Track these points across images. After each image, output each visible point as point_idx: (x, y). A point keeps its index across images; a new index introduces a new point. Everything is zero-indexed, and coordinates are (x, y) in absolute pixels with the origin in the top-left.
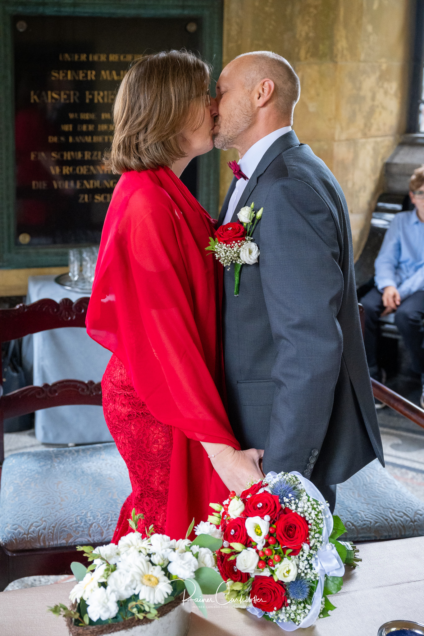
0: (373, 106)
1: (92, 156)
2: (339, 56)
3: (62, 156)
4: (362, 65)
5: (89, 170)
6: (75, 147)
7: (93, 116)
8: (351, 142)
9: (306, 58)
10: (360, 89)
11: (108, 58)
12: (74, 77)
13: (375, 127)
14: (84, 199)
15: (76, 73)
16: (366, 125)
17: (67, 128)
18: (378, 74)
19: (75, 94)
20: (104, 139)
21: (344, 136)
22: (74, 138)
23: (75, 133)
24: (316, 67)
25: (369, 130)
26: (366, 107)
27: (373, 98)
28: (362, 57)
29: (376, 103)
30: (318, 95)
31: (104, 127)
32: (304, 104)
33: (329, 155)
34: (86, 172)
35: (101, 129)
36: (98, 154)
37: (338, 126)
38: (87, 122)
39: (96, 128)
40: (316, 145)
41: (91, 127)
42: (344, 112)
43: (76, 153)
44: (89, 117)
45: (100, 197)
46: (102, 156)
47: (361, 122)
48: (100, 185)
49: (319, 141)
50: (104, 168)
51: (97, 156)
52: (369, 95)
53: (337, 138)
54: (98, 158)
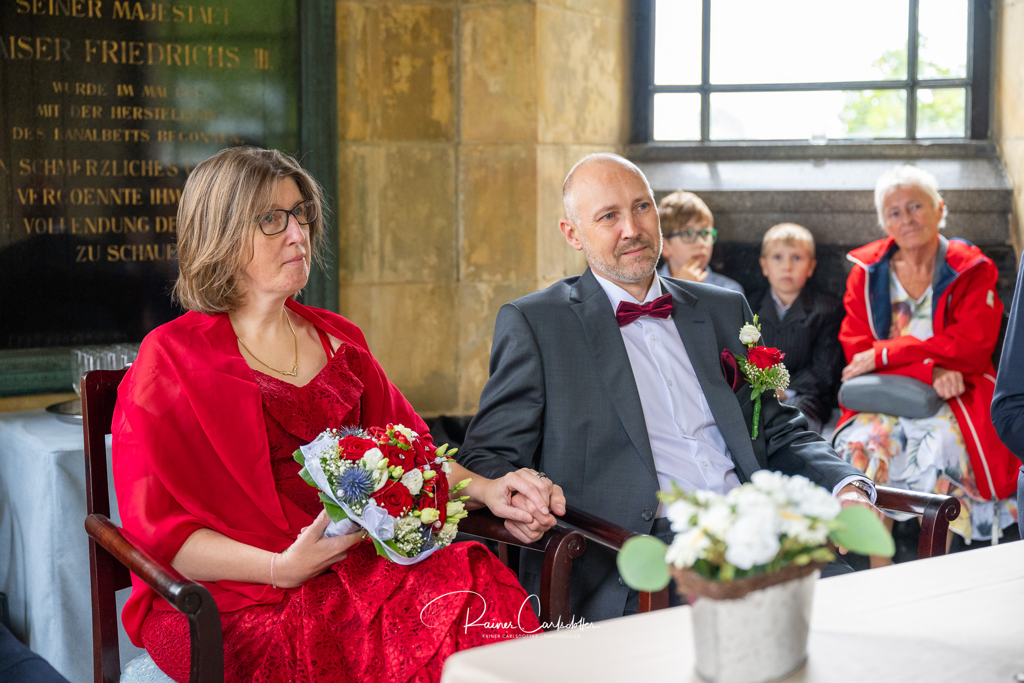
0: (586, 88)
1: (99, 168)
3: (41, 168)
4: (569, 14)
5: (95, 196)
6: (65, 151)
7: (99, 90)
8: (560, 146)
10: (567, 56)
12: (61, 11)
13: (589, 127)
14: (86, 253)
15: (65, 2)
16: (578, 121)
17: (49, 111)
18: (590, 34)
19: (63, 45)
20: (122, 135)
21: (549, 138)
22: (62, 133)
23: (65, 122)
24: (498, 14)
25: (583, 131)
26: (577, 91)
27: (586, 77)
29: (590, 84)
30: (505, 62)
31: (122, 112)
32: (479, 80)
33: (529, 168)
34: (89, 200)
35: (116, 115)
36: (111, 165)
37: (541, 117)
38: (91, 100)
39: (106, 112)
40: (505, 152)
41: (96, 112)
42: (549, 93)
43: (68, 163)
44: (92, 90)
45: (119, 251)
46: (120, 168)
47: (570, 114)
48: (118, 227)
49: (510, 144)
50: (124, 194)
51: (110, 168)
52: (580, 69)
53: (540, 138)
54: (111, 172)
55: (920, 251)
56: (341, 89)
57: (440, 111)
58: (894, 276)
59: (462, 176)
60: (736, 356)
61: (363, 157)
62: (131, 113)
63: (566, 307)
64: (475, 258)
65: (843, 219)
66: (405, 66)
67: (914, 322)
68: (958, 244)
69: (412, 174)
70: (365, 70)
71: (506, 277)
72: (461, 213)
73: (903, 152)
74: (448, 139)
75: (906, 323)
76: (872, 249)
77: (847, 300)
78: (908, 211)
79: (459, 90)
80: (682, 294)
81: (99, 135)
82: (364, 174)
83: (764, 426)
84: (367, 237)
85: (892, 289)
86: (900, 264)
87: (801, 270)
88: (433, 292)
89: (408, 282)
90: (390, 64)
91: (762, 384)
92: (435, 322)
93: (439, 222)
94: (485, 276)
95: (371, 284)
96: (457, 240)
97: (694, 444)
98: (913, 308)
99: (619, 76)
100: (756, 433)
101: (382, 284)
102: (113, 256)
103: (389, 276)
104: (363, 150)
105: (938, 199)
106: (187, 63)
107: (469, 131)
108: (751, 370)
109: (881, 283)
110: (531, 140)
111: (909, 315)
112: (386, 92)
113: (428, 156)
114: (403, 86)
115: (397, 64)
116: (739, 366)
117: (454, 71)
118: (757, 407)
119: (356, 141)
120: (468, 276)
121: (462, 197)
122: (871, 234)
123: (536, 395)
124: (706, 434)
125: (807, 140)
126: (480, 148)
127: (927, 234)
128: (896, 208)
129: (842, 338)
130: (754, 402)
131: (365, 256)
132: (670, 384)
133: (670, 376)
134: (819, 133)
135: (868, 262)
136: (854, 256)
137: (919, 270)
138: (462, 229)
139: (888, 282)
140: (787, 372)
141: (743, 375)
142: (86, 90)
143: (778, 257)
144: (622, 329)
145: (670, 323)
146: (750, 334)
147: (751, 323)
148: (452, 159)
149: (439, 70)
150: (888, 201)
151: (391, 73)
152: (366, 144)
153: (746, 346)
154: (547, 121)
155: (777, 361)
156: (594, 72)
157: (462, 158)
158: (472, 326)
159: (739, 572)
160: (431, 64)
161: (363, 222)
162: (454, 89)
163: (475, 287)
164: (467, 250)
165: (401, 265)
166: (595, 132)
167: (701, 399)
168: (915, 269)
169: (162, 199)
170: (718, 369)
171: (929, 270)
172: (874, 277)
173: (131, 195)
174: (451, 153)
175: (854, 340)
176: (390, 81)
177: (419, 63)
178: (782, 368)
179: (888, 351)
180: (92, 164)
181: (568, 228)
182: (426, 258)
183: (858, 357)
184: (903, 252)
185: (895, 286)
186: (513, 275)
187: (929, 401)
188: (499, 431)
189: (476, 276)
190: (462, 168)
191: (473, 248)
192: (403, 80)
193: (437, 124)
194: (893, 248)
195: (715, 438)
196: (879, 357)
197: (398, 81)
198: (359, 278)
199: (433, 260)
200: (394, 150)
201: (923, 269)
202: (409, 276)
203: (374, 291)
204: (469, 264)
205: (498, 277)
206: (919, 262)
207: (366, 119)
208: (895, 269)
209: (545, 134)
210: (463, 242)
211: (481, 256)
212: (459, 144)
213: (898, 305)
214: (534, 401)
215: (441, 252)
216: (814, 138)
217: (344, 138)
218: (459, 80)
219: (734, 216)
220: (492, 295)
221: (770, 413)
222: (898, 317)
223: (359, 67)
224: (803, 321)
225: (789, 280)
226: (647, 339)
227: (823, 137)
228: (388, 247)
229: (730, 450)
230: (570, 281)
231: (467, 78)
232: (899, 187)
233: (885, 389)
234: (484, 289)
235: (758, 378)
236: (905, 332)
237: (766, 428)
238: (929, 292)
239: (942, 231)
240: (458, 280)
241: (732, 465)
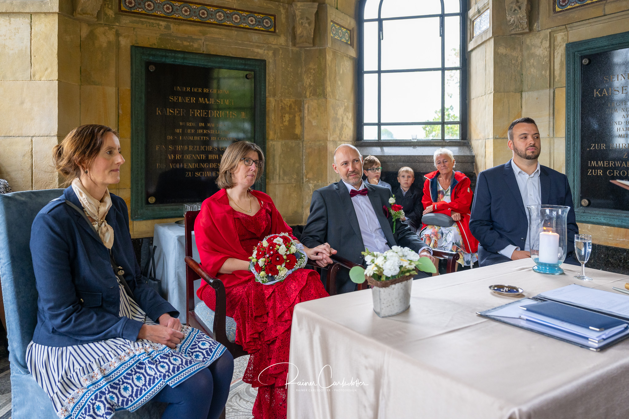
0: (343, 124)
1: (193, 148)
2: (328, 95)
3: (175, 148)
4: (337, 101)
5: (192, 156)
6: (183, 143)
7: (194, 124)
8: (334, 141)
9: (310, 96)
10: (337, 114)
11: (203, 90)
12: (183, 100)
13: (344, 136)
14: (189, 174)
15: (184, 98)
16: (340, 134)
17: (178, 131)
18: (344, 107)
19: (183, 111)
20: (201, 138)
21: (331, 139)
22: (182, 138)
23: (183, 134)
24: (316, 101)
25: (342, 137)
26: (340, 125)
27: (342, 121)
28: (337, 98)
29: (344, 123)
30: (318, 116)
31: (200, 131)
32: (310, 121)
33: (325, 148)
34: (190, 158)
35: (199, 132)
36: (197, 147)
37: (329, 133)
38: (191, 128)
39: (196, 131)
40: (318, 143)
41: (193, 131)
42: (331, 126)
43: (184, 147)
44: (192, 125)
45: (199, 174)
46: (200, 148)
47: (338, 132)
48: (198, 166)
49: (319, 141)
50: (201, 156)
51: (196, 148)
52: (341, 118)
53: (328, 139)
54: (197, 149)
55: (447, 175)
56: (267, 124)
57: (298, 131)
58: (438, 182)
59: (304, 151)
60: (388, 208)
61: (274, 145)
62: (203, 131)
63: (334, 191)
64: (308, 176)
65: (422, 164)
66: (287, 117)
67: (445, 197)
68: (458, 172)
69: (289, 150)
70: (275, 119)
71: (318, 182)
72: (304, 162)
73: (441, 144)
74: (300, 140)
75: (442, 197)
76: (431, 174)
77: (424, 190)
78: (443, 162)
79: (304, 125)
80: (371, 188)
81: (194, 138)
82: (274, 150)
83: (396, 230)
84: (275, 169)
85: (438, 186)
86: (440, 179)
87: (410, 181)
88: (295, 187)
89: (287, 183)
90: (282, 117)
91: (396, 216)
92: (296, 196)
93: (297, 165)
94: (311, 182)
95: (276, 184)
96: (303, 171)
97: (374, 235)
98: (444, 193)
99: (353, 121)
100: (394, 232)
101: (279, 184)
102: (197, 175)
103: (282, 181)
104: (274, 143)
105: (453, 159)
106: (221, 116)
107: (307, 137)
108: (393, 212)
109: (434, 185)
110: (326, 139)
111: (443, 195)
112: (281, 125)
113: (294, 145)
114: (286, 123)
115: (285, 117)
116: (389, 211)
117: (302, 119)
118: (395, 224)
119: (272, 140)
120: (306, 182)
121: (304, 157)
122: (431, 169)
123: (325, 219)
124: (378, 232)
125: (411, 140)
126: (310, 142)
127: (449, 170)
128: (440, 161)
129: (422, 202)
130: (394, 222)
131: (274, 175)
132: (367, 216)
133: (367, 213)
134: (414, 137)
135: (430, 178)
136: (426, 176)
137: (446, 181)
138: (304, 167)
139: (437, 184)
140: (404, 212)
141: (390, 214)
142: (190, 124)
143: (403, 176)
144: (352, 198)
145: (367, 197)
146: (392, 200)
147: (392, 197)
148: (301, 146)
149: (297, 118)
150: (437, 158)
151: (283, 119)
152: (275, 141)
153: (391, 204)
154: (330, 134)
155: (401, 209)
156: (345, 119)
157: (304, 145)
158: (307, 197)
159: (387, 278)
160: (295, 116)
161: (274, 165)
162: (302, 124)
163: (308, 185)
164: (306, 174)
165: (285, 178)
166: (345, 137)
167: (377, 221)
168: (445, 180)
169: (212, 158)
170: (382, 211)
171: (449, 181)
172: (432, 183)
173: (203, 156)
174: (301, 144)
175: (426, 202)
176: (282, 122)
177: (291, 116)
178: (402, 211)
179: (437, 205)
180: (191, 147)
181: (335, 167)
182: (293, 176)
183: (427, 208)
184: (441, 175)
185: (439, 185)
186: (320, 181)
187: (450, 221)
188: (314, 230)
189: (308, 182)
190: (304, 148)
191: (307, 173)
192: (286, 122)
193: (297, 134)
194: (438, 173)
195: (381, 233)
196: (434, 207)
197: (285, 122)
198: (272, 182)
199: (295, 176)
200: (283, 143)
201: (448, 181)
202: (288, 181)
203: (277, 186)
204: (306, 178)
205: (315, 182)
206: (446, 178)
207: (275, 133)
208: (439, 180)
209: (330, 138)
210: (304, 171)
211: (310, 175)
212: (303, 141)
213: (440, 191)
214: (324, 220)
215: (298, 174)
216: (413, 139)
217: (268, 139)
218: (303, 121)
219: (388, 163)
220: (313, 188)
221: (399, 225)
222: (440, 195)
223: (273, 118)
224: (411, 197)
225: (407, 183)
226: (360, 201)
227: (416, 139)
228: (281, 173)
229: (386, 237)
230: (335, 184)
231: (306, 121)
232: (441, 155)
233: (436, 217)
234: (311, 186)
235: (395, 214)
236: (441, 200)
237: (397, 230)
238: (450, 188)
239: (453, 169)
240: (303, 183)
241: (386, 241)
